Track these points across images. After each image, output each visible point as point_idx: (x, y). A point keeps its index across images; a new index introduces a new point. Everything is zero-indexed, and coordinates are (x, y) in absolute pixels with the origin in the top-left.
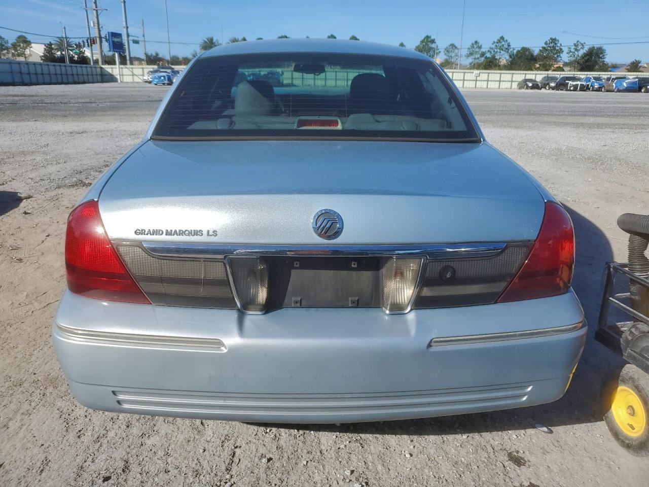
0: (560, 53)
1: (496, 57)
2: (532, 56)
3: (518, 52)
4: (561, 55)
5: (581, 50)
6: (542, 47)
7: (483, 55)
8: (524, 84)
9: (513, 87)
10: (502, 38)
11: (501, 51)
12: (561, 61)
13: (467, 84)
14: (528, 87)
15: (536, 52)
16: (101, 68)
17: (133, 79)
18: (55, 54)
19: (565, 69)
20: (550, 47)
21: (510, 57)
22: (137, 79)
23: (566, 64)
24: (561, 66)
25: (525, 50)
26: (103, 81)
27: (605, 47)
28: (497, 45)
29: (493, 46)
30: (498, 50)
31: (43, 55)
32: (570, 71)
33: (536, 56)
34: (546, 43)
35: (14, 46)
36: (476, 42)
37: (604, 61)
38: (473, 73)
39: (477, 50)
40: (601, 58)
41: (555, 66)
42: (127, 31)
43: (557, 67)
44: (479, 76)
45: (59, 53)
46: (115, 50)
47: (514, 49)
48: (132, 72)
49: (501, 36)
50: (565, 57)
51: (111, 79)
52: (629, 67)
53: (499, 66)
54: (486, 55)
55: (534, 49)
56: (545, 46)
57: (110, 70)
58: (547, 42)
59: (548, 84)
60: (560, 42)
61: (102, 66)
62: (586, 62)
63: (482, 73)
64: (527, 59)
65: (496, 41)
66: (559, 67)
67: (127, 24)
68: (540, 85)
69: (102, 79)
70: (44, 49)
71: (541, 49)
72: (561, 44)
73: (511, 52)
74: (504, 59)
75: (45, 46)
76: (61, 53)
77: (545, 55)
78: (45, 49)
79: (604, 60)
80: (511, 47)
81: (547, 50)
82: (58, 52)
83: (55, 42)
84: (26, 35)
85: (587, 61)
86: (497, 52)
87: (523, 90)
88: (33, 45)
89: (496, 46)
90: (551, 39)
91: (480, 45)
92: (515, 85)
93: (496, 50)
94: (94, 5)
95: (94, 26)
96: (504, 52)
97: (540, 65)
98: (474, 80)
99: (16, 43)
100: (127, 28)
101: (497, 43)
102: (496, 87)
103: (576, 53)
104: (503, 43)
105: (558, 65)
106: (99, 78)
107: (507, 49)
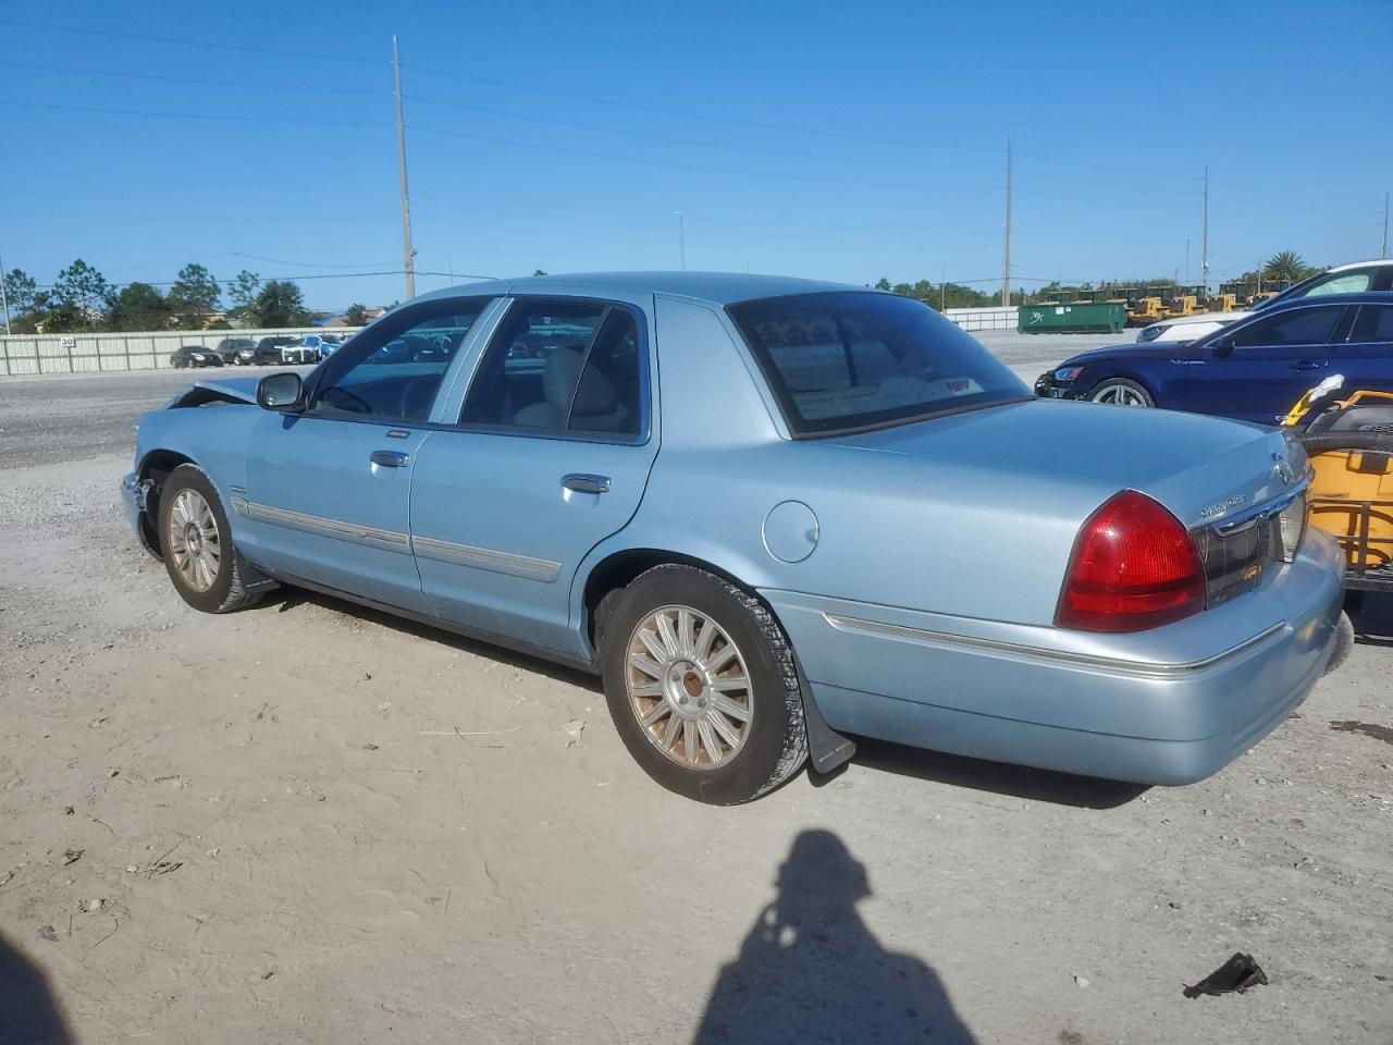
0: (214, 293)
1: (77, 305)
2: (160, 300)
3: (124, 292)
4: (218, 297)
5: (255, 288)
6: (176, 283)
7: (42, 299)
8: (184, 357)
9: (160, 365)
10: (80, 263)
11: (86, 292)
12: (221, 310)
13: (47, 365)
14: (196, 364)
15: (165, 292)
19: (232, 323)
20: (192, 282)
21: (110, 304)
23: (231, 314)
24: (223, 318)
25: (139, 289)
27: (297, 283)
28: (72, 278)
29: (63, 282)
30: (78, 290)
32: (244, 327)
33: (167, 299)
34: (181, 275)
36: (17, 273)
37: (301, 308)
38: (59, 340)
39: (24, 290)
40: (294, 302)
41: (213, 319)
43: (216, 321)
44: (75, 346)
47: (114, 287)
49: (76, 259)
50: (226, 301)
52: (347, 318)
53: (88, 323)
54: (50, 300)
55: (159, 287)
56: (182, 280)
58: (182, 272)
59: (236, 354)
60: (210, 273)
62: (269, 310)
63: (81, 339)
64: (150, 307)
65: (67, 270)
66: (220, 320)
68: (220, 357)
71: (174, 286)
72: (213, 277)
73: (109, 292)
74: (95, 307)
77: (185, 298)
79: (301, 305)
80: (107, 283)
81: (188, 288)
85: (270, 308)
86: (76, 293)
87: (188, 370)
89: (70, 280)
90: (191, 266)
91: (28, 279)
92: (164, 362)
93: (72, 290)
96: (92, 294)
97: (180, 319)
98: (66, 357)
101: (71, 274)
102: (121, 368)
103: (246, 293)
104: (86, 274)
105: (217, 318)
107: (96, 286)
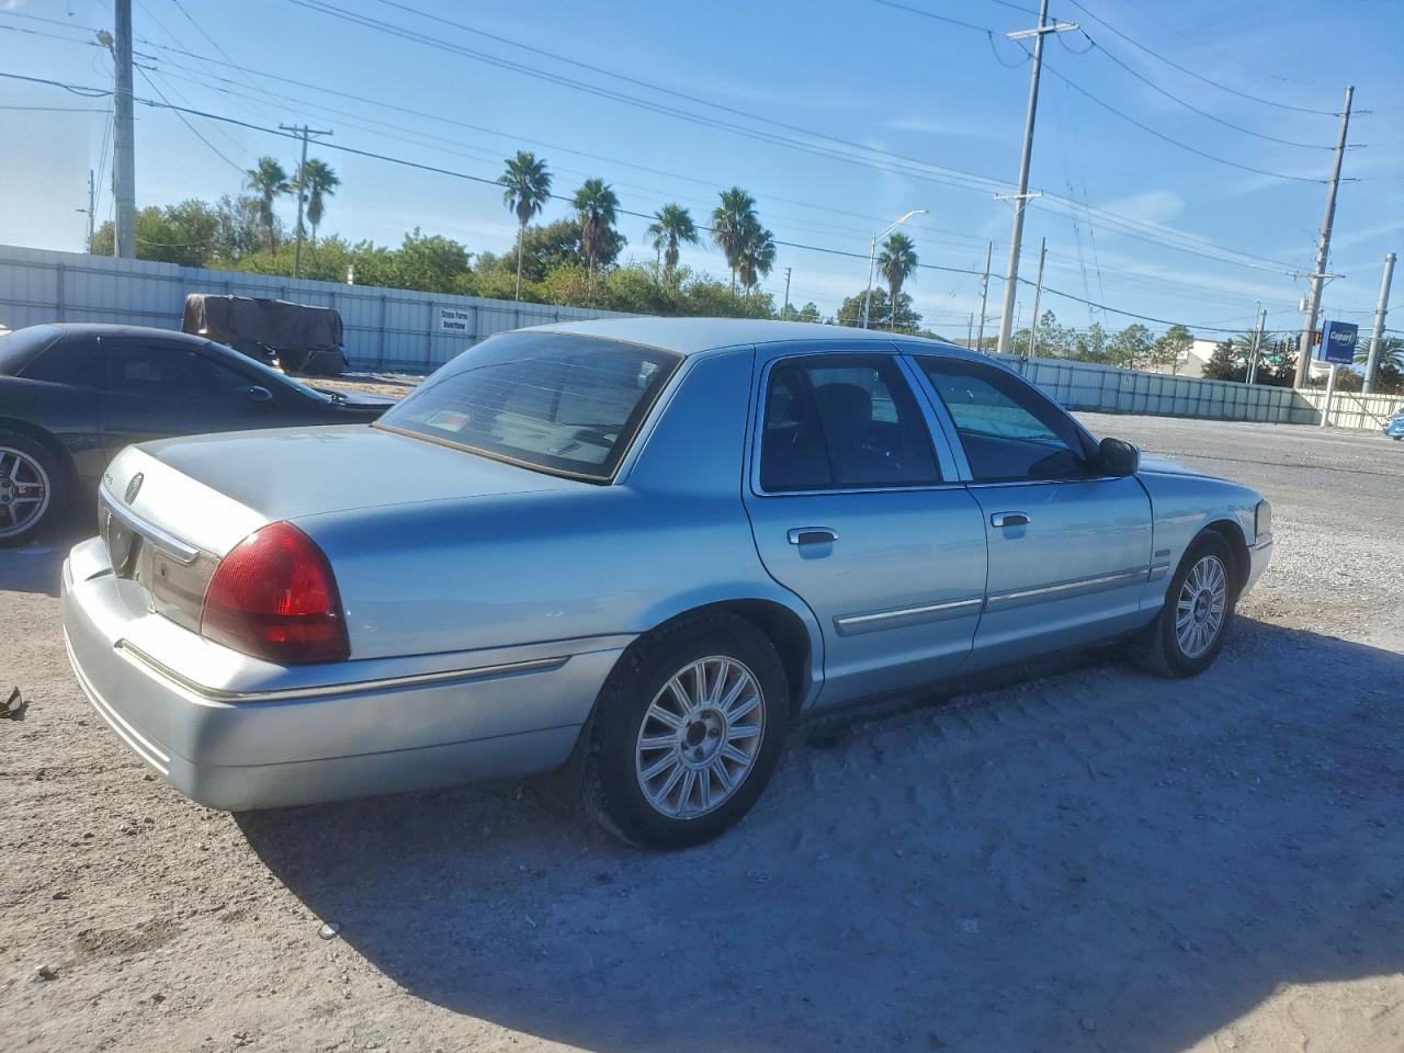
16: (1294, 393)
17: (1362, 421)
18: (1232, 361)
22: (1369, 423)
26: (1289, 421)
31: (1209, 362)
35: (1161, 345)
42: (1382, 320)
45: (1242, 360)
46: (1330, 358)
48: (1364, 408)
51: (1310, 417)
57: (1312, 400)
61: (1300, 391)
67: (1385, 305)
69: (1290, 415)
70: (1212, 352)
75: (1218, 346)
76: (1247, 361)
78: (1216, 353)
82: (1239, 358)
83: (1240, 339)
84: (1147, 324)
88: (1196, 344)
94: (1318, 269)
95: (1306, 308)
99: (1165, 339)
100: (1385, 313)
106: (1283, 413)
